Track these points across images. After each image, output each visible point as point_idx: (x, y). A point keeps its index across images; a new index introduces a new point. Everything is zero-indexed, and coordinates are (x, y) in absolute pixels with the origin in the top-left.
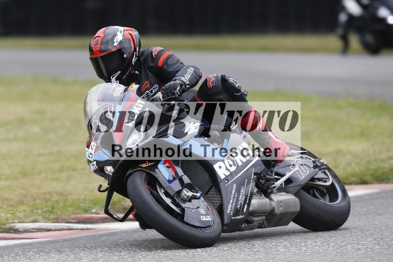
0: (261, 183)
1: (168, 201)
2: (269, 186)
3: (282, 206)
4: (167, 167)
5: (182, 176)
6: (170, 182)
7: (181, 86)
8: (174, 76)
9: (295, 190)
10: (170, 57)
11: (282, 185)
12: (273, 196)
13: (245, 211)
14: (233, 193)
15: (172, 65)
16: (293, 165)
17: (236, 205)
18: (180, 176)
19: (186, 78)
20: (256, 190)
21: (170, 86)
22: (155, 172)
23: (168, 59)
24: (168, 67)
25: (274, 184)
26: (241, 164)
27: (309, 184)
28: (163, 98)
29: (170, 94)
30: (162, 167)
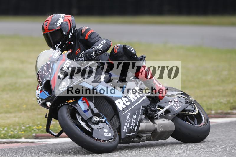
0: (148, 113)
1: (83, 124)
2: (153, 115)
3: (162, 127)
4: (84, 102)
5: (93, 108)
6: (85, 112)
7: (96, 51)
8: (93, 45)
9: (172, 117)
10: (93, 33)
11: (162, 114)
12: (156, 121)
13: (136, 130)
14: (128, 119)
15: (93, 38)
16: (171, 101)
17: (130, 126)
18: (92, 108)
19: (100, 46)
20: (144, 117)
21: (89, 52)
22: (76, 106)
23: (91, 35)
24: (91, 39)
25: (156, 113)
26: (134, 100)
27: (182, 113)
28: (84, 59)
29: (88, 57)
30: (80, 103)
